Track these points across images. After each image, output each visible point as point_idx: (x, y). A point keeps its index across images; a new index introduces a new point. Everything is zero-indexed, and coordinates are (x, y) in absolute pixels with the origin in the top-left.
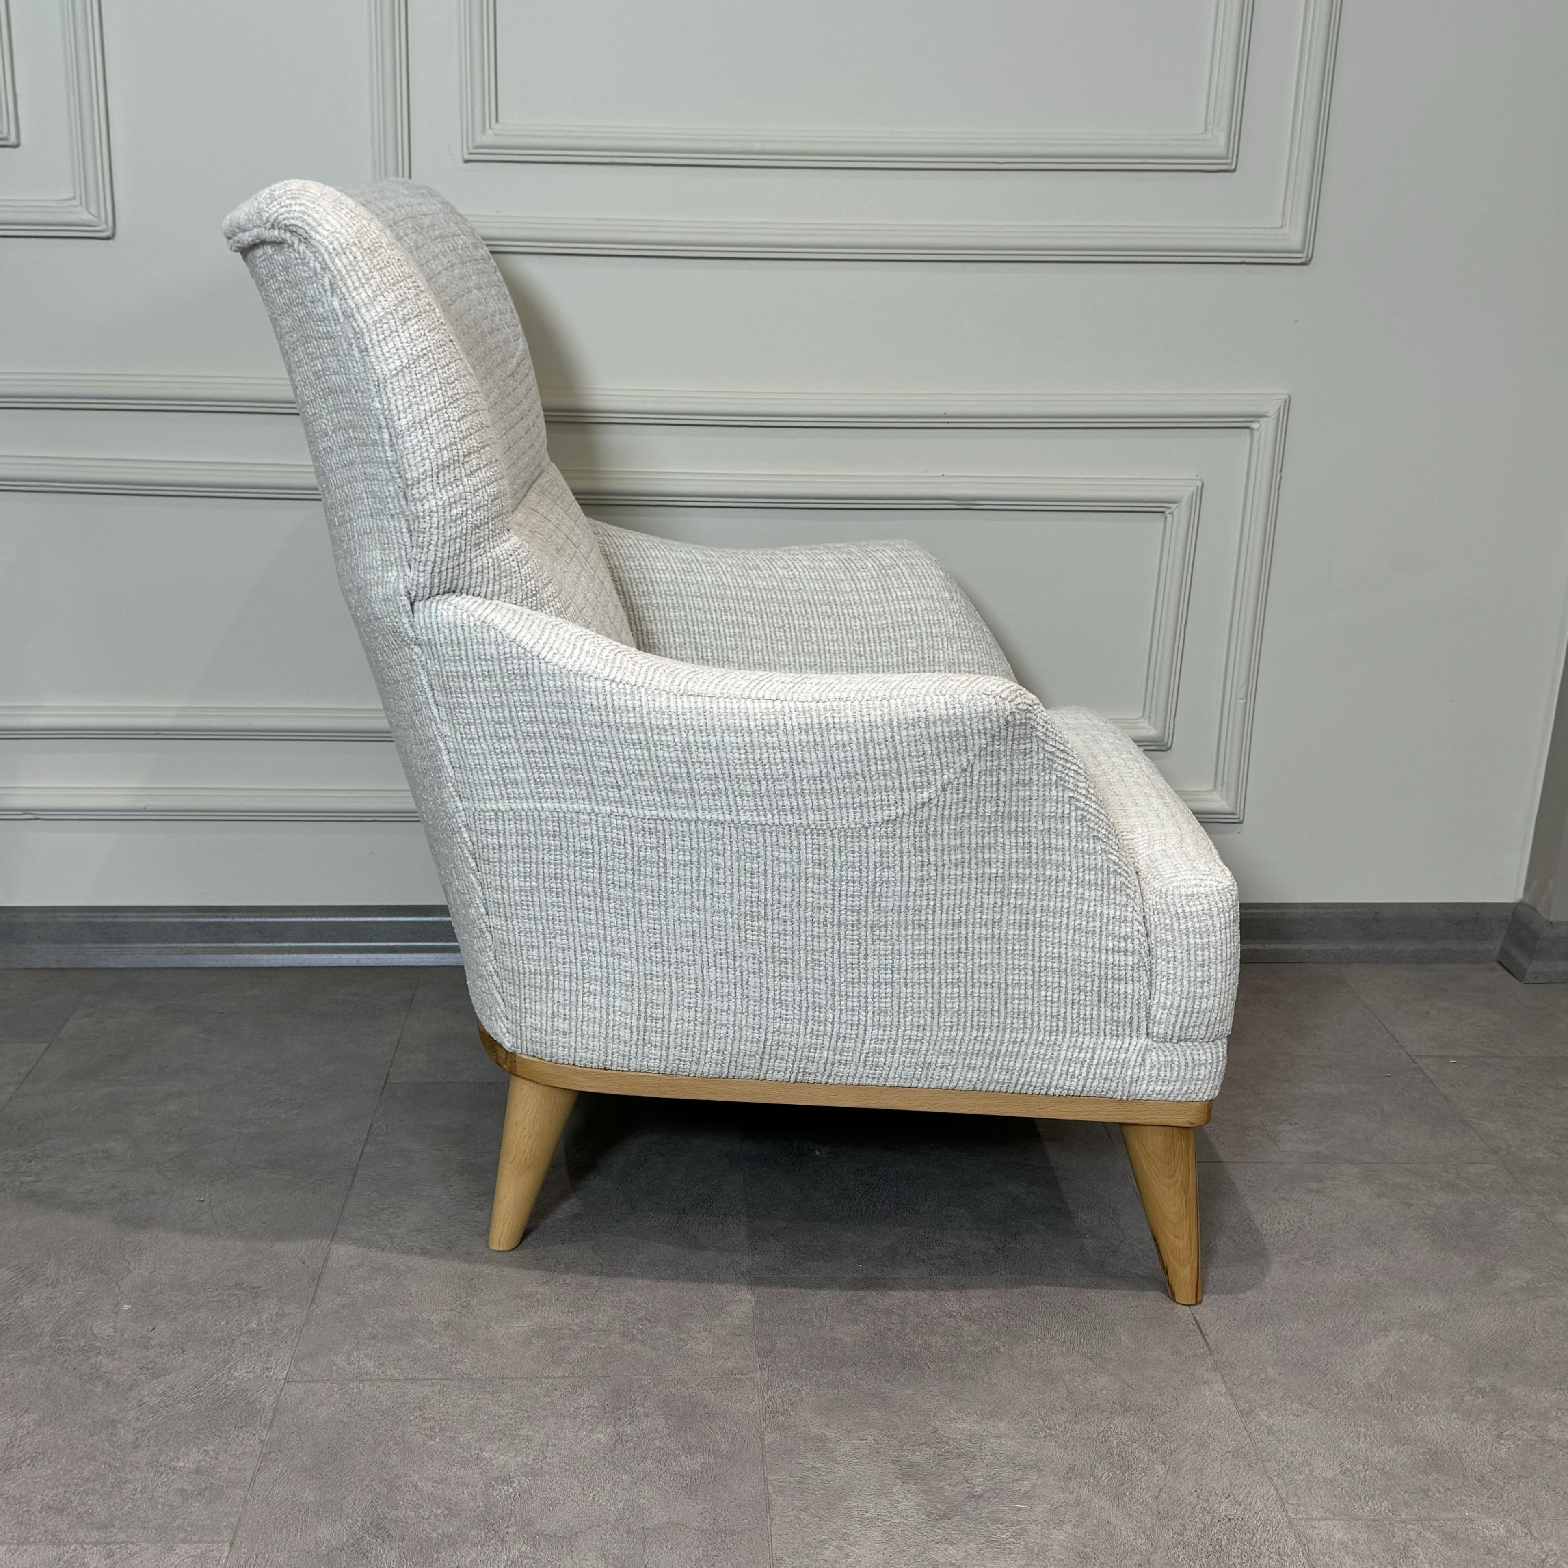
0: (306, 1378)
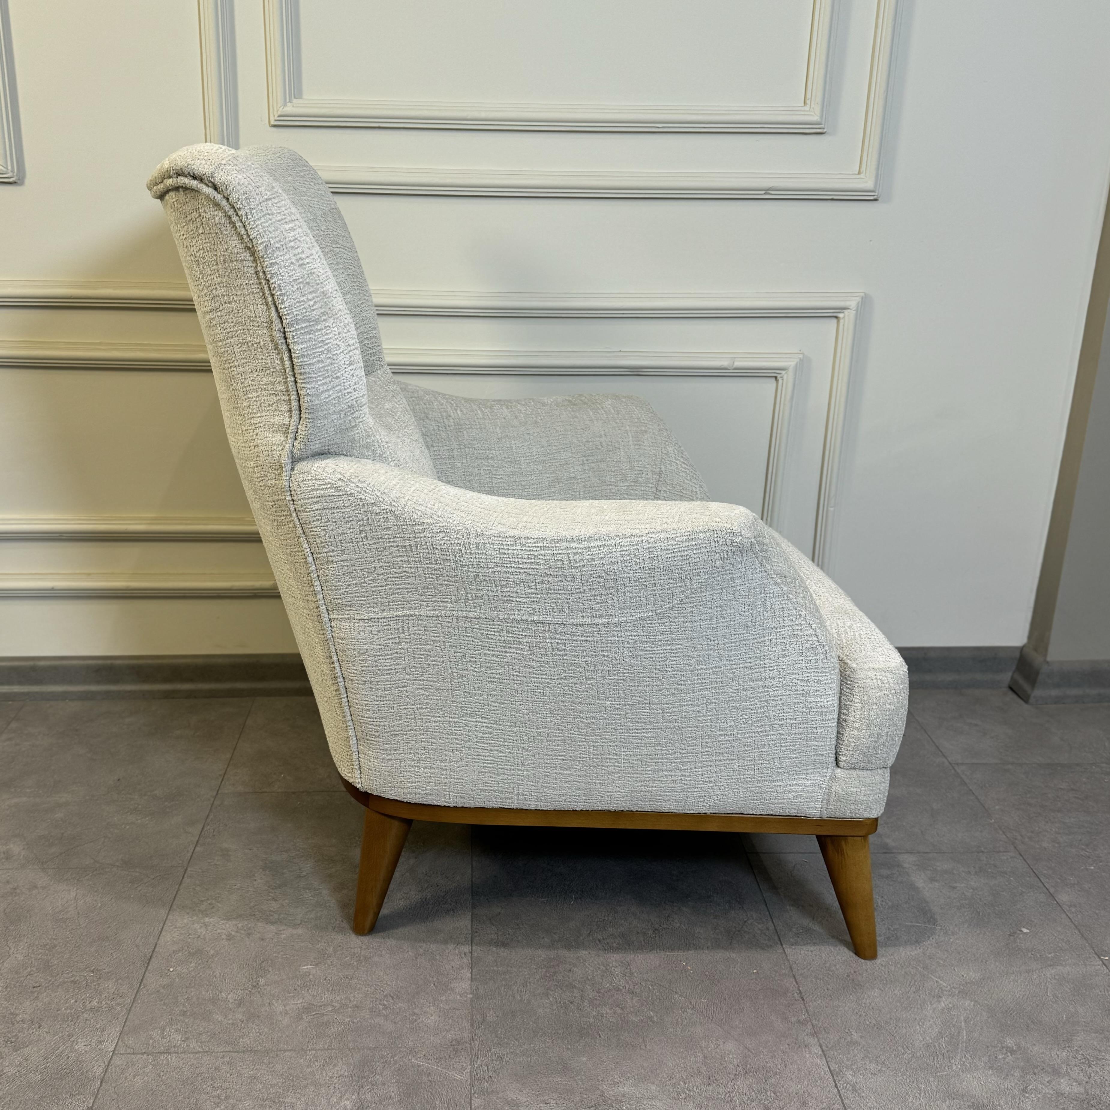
0: (128, 1051)
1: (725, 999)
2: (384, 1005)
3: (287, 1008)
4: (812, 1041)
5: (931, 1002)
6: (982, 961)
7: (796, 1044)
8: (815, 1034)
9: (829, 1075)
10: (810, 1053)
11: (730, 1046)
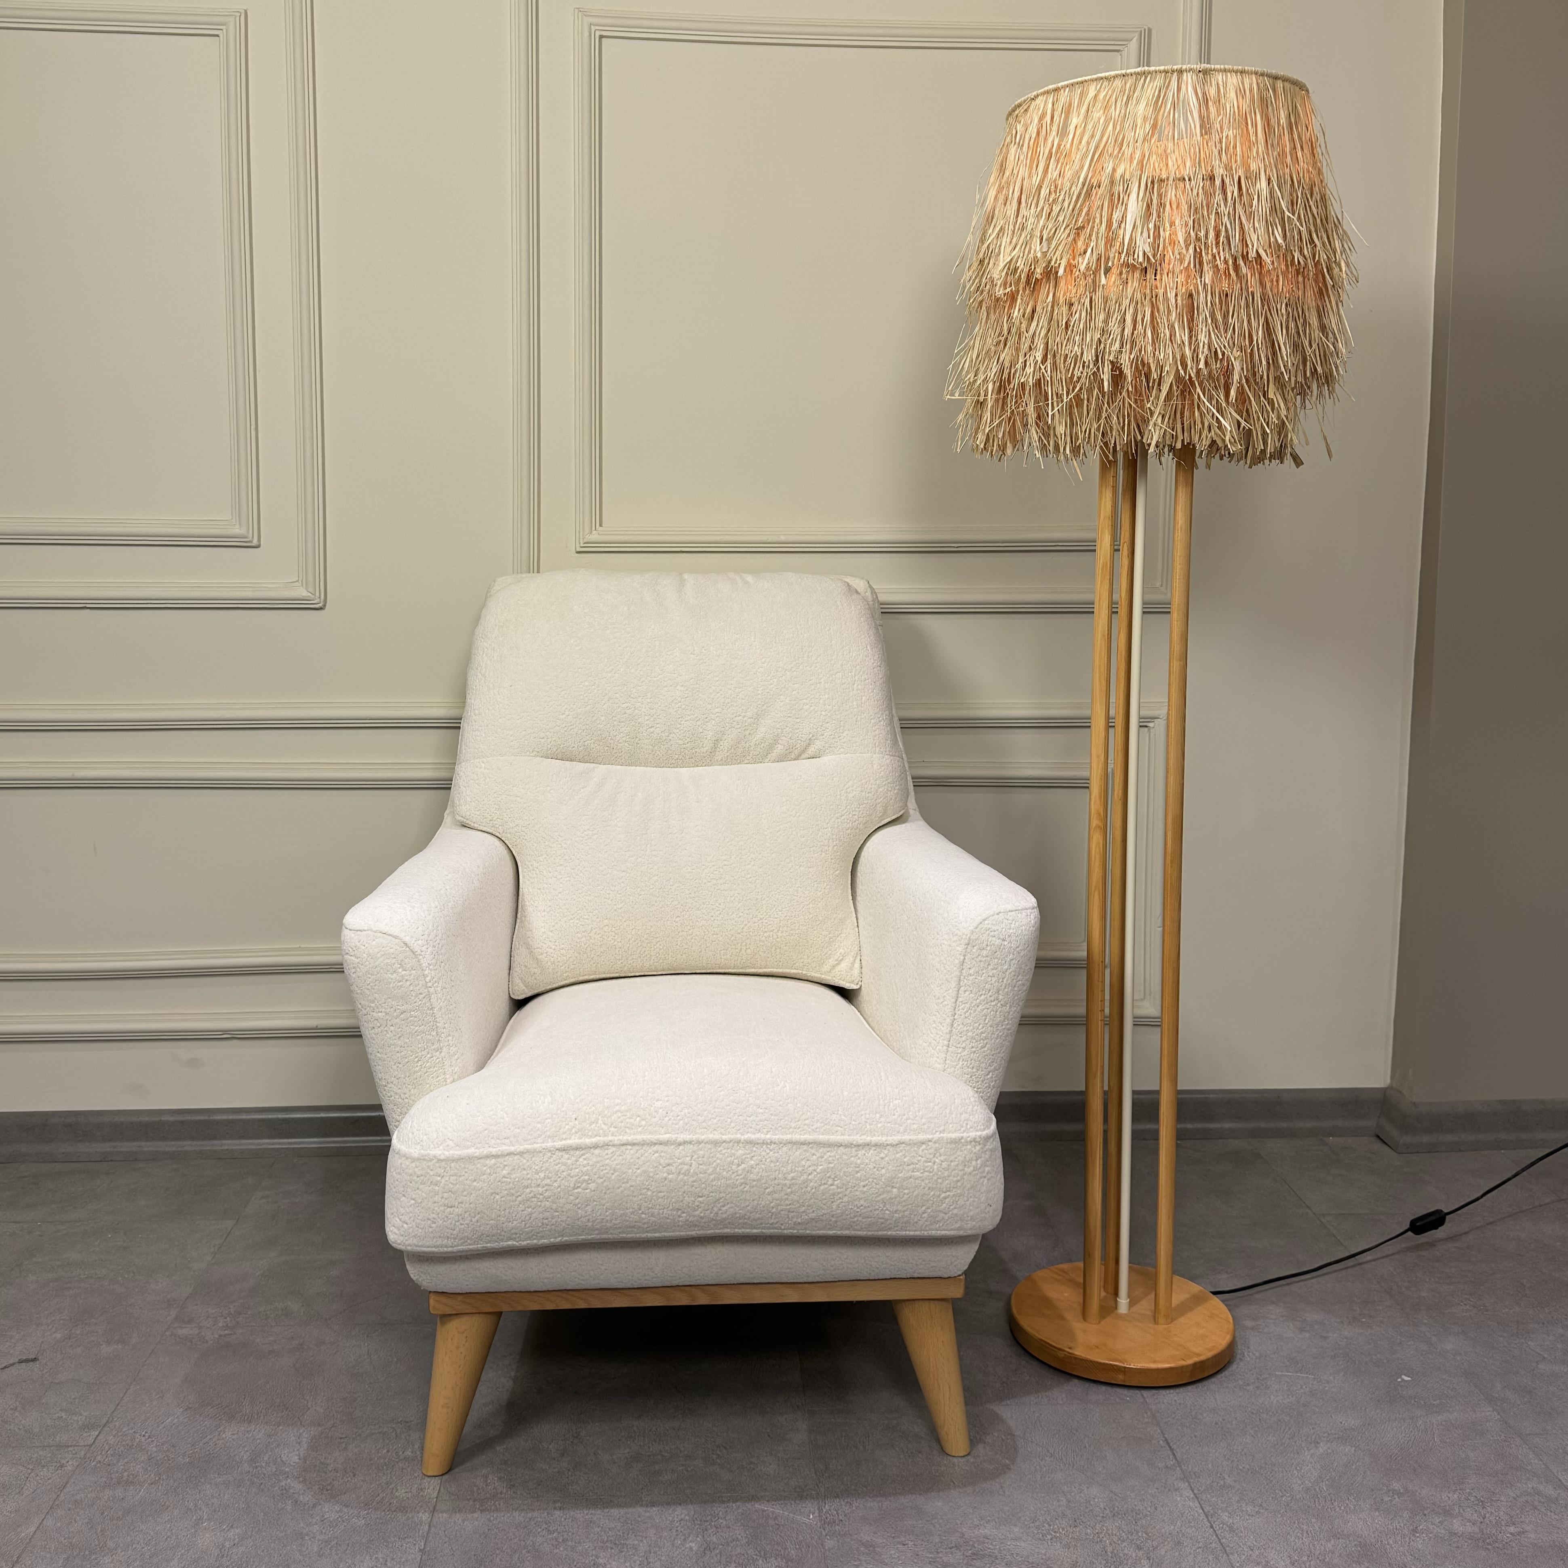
1: (1085, 1447)
2: (719, 1455)
3: (614, 1457)
4: (1183, 1485)
5: (1308, 1448)
6: (1361, 1408)
7: (1165, 1488)
8: (1185, 1478)
9: (1203, 1516)
10: (1181, 1496)
11: (1094, 1491)
